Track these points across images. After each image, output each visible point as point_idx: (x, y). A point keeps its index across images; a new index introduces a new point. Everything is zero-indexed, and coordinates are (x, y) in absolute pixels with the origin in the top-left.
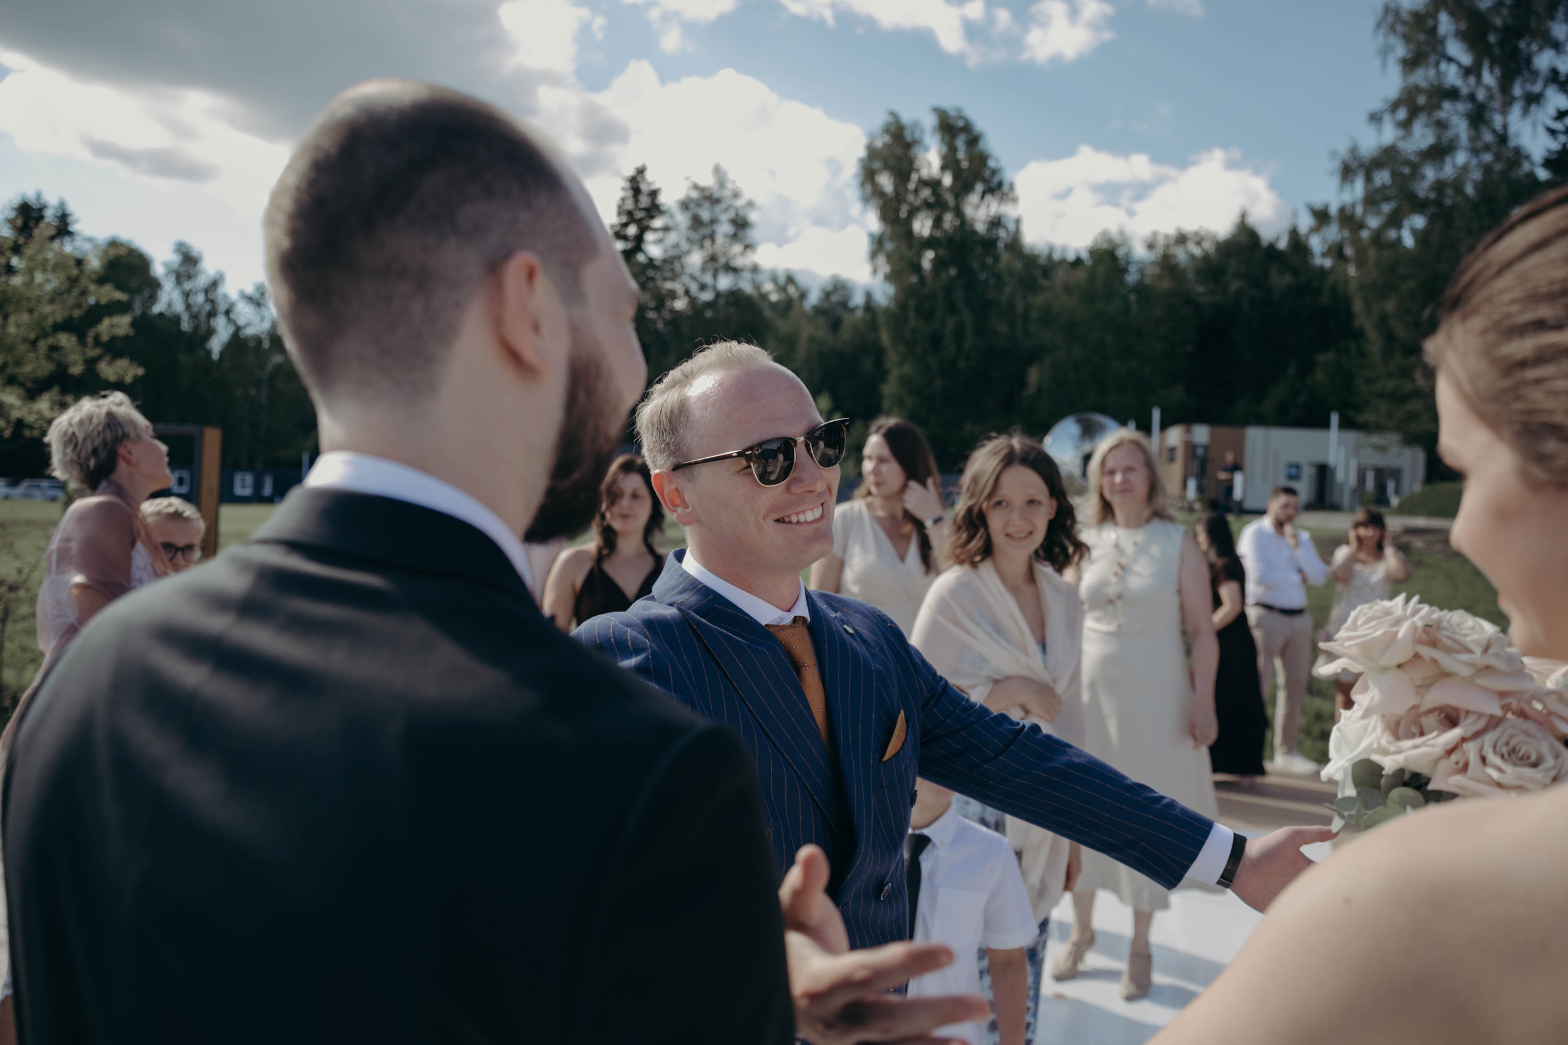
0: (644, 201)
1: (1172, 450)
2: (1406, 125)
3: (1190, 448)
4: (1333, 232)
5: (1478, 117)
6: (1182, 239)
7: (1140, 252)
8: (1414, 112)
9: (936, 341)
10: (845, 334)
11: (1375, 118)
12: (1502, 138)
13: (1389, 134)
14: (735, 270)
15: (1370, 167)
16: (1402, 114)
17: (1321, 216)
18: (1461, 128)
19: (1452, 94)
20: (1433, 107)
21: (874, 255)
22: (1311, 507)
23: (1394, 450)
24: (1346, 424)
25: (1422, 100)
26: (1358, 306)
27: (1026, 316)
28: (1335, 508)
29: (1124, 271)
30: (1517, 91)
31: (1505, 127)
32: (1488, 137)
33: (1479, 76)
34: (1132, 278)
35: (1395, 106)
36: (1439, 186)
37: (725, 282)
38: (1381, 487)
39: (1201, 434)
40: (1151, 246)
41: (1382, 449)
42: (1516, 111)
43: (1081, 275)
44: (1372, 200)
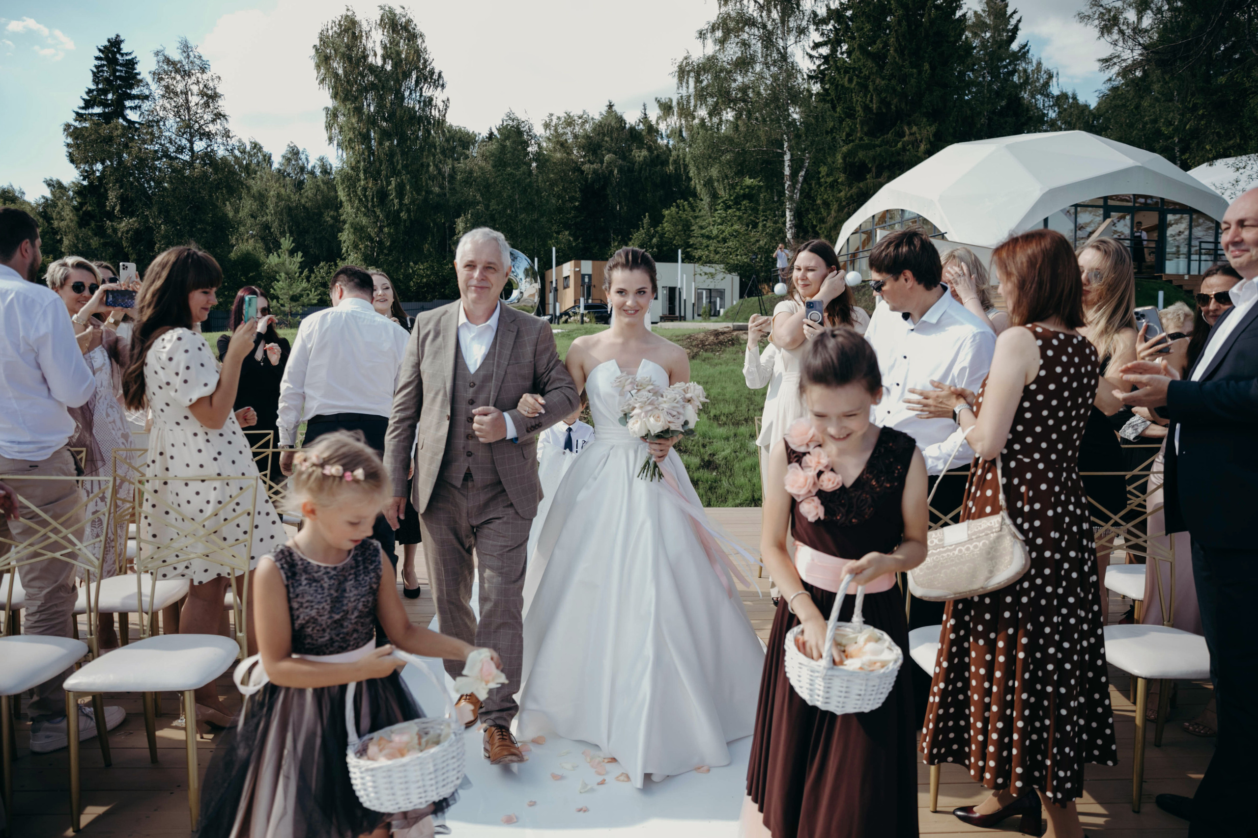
0: (121, 71)
1: (567, 278)
2: (722, 42)
3: (580, 277)
4: (674, 121)
5: (768, 41)
6: (569, 122)
7: (539, 130)
8: (727, 33)
9: (382, 195)
10: (309, 191)
11: (702, 35)
12: (784, 57)
13: (710, 48)
14: (208, 136)
15: (700, 70)
16: (719, 34)
17: (666, 108)
18: (757, 47)
19: (751, 22)
20: (739, 30)
21: (329, 127)
22: (664, 319)
23: (720, 276)
24: (688, 258)
25: (732, 25)
26: (692, 172)
27: (452, 177)
28: (683, 318)
29: (526, 144)
30: (792, 24)
31: (785, 48)
32: (775, 55)
33: (769, 12)
34: (532, 149)
35: (714, 29)
36: (744, 89)
37: (199, 146)
38: (712, 303)
39: (587, 266)
40: (547, 126)
41: (712, 275)
42: (791, 39)
43: (493, 146)
44: (701, 95)
